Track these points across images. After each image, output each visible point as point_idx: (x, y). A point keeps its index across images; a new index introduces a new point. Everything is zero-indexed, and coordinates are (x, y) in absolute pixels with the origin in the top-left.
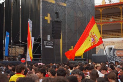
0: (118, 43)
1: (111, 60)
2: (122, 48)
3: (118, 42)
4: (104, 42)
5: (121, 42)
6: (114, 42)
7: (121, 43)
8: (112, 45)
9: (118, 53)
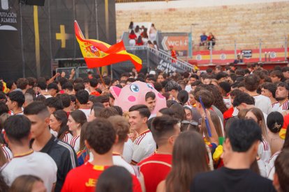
0: (159, 16)
1: (162, 61)
2: (171, 29)
3: (158, 14)
4: (121, 12)
5: (165, 13)
6: (147, 14)
7: (166, 16)
8: (144, 21)
9: (171, 43)
